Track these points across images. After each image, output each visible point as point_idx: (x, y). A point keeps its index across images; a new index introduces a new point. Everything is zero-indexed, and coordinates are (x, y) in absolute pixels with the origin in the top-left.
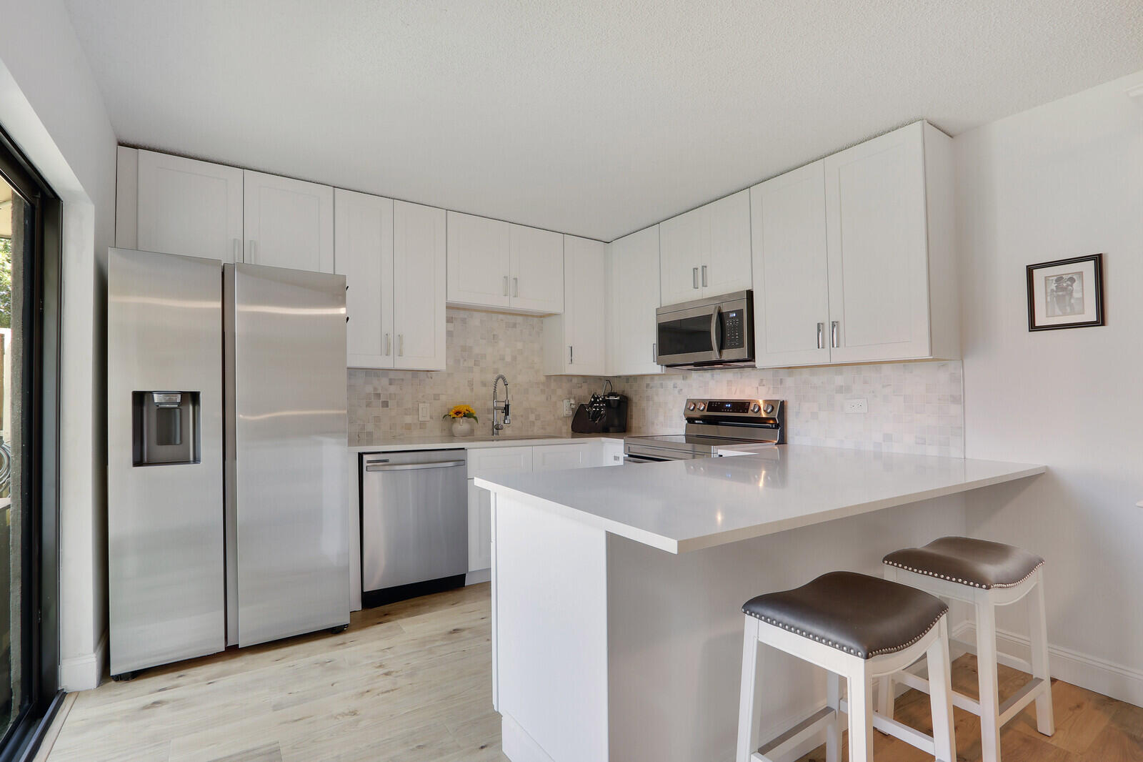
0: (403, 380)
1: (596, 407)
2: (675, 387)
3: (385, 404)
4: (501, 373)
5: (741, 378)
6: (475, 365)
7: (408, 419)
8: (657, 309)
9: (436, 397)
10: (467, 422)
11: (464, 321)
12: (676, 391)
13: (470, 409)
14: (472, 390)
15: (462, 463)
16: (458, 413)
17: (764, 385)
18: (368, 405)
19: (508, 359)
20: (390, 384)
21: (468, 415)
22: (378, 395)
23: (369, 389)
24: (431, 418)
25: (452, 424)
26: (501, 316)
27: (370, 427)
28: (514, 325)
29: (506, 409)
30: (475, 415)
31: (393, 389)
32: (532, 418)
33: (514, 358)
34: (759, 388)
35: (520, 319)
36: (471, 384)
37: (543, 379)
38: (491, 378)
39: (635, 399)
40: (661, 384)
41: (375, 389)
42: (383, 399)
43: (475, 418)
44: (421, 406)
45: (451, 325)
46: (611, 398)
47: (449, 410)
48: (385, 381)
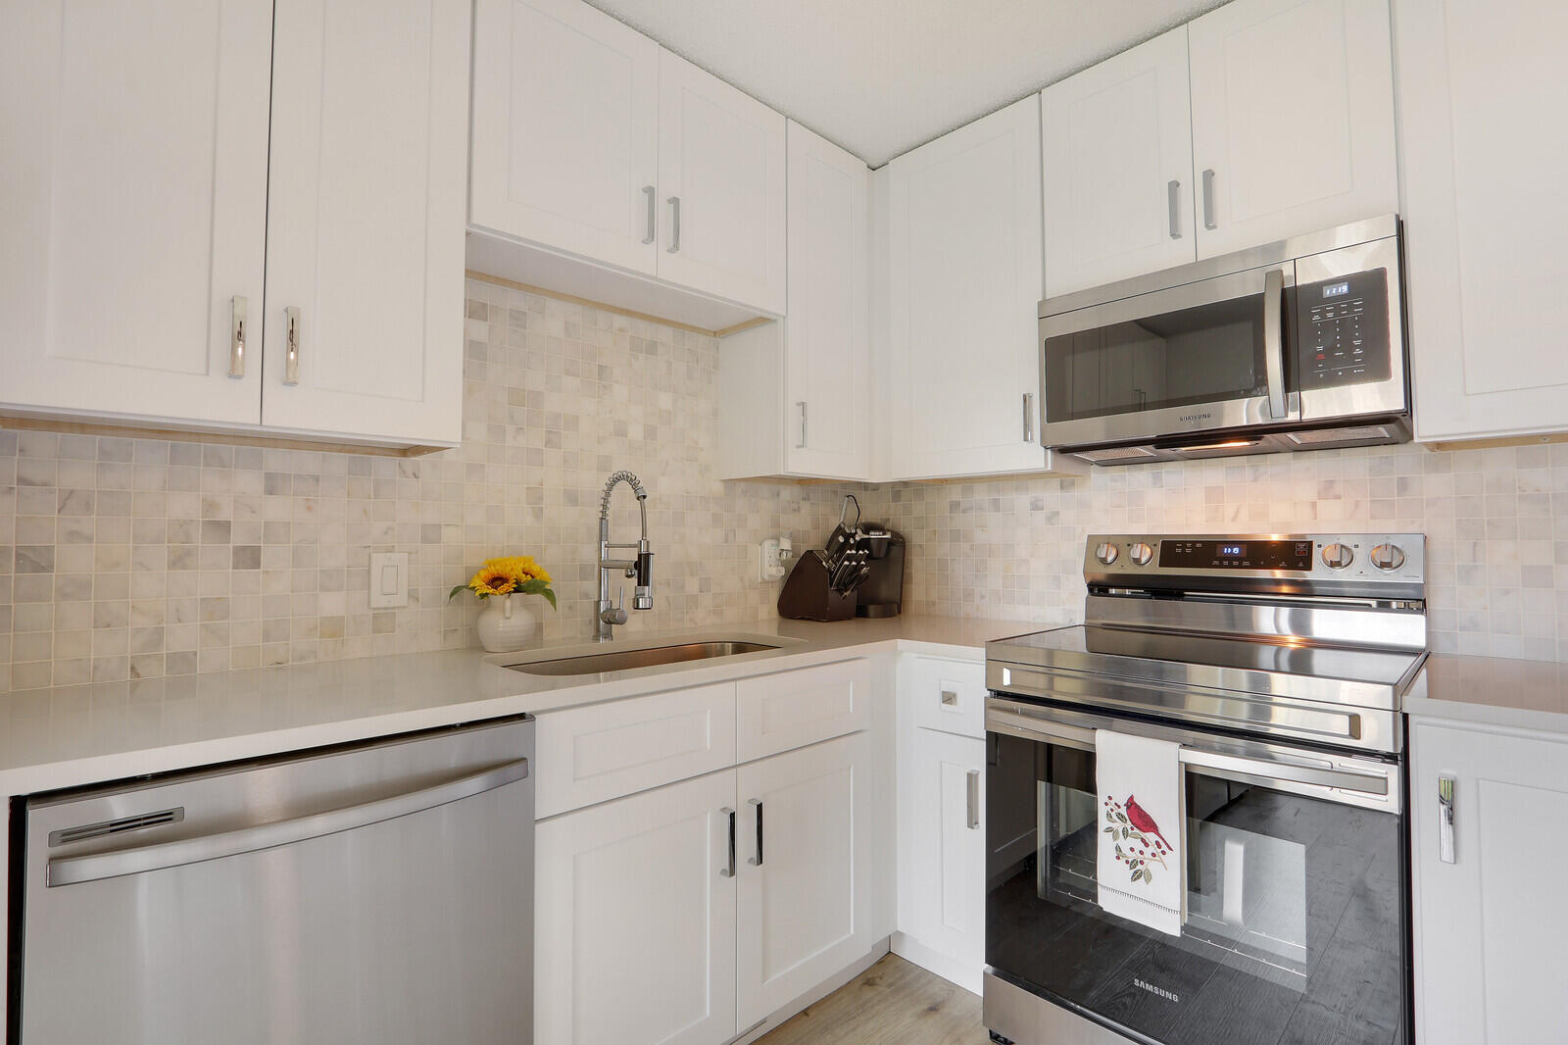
0: (317, 479)
1: (850, 558)
2: (1036, 507)
3: (250, 558)
4: (618, 467)
5: (1255, 480)
6: (548, 443)
7: (333, 604)
8: (1041, 305)
9: (430, 534)
10: (526, 606)
11: (518, 318)
12: (1040, 516)
13: (535, 569)
14: (538, 513)
15: (515, 770)
16: (497, 581)
17: (1339, 497)
18: (178, 561)
19: (636, 433)
20: (270, 491)
21: (527, 586)
22: (222, 528)
23: (185, 506)
24: (413, 596)
25: (479, 614)
26: (620, 321)
27: (181, 638)
28: (652, 349)
29: (641, 568)
30: (548, 587)
31: (276, 509)
32: (692, 586)
33: (650, 433)
34: (1321, 504)
35: (665, 334)
36: (535, 496)
37: (718, 488)
38: (592, 482)
40: (996, 502)
41: (210, 506)
42: (239, 539)
43: (549, 595)
44: (379, 560)
45: (480, 331)
46: (874, 535)
47: (471, 573)
48: (249, 482)
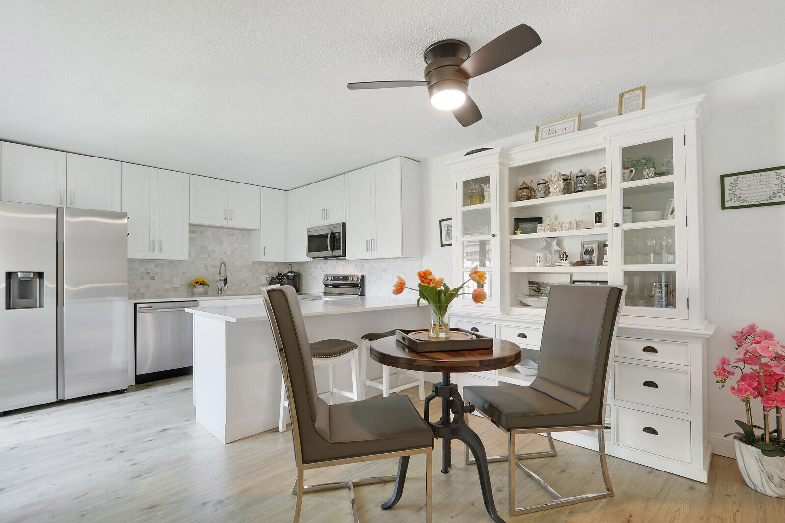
0: (163, 265)
1: (279, 279)
3: (153, 278)
4: (224, 261)
6: (208, 256)
7: (167, 286)
8: (308, 229)
9: (184, 274)
10: (202, 287)
11: (202, 232)
13: (204, 280)
14: (206, 270)
16: (196, 282)
18: (142, 278)
19: (229, 253)
20: (156, 267)
21: (203, 283)
22: (148, 273)
23: (142, 270)
24: (181, 285)
25: (193, 288)
26: (225, 230)
27: (143, 291)
28: (233, 235)
29: (225, 281)
30: (207, 283)
31: (157, 270)
32: (243, 285)
33: (233, 252)
35: (237, 231)
36: (206, 267)
37: (250, 264)
38: (218, 263)
39: (303, 274)
40: (315, 267)
41: (146, 270)
42: (151, 275)
43: (208, 285)
44: (175, 278)
45: (193, 235)
46: (289, 274)
47: (192, 281)
48: (153, 265)
